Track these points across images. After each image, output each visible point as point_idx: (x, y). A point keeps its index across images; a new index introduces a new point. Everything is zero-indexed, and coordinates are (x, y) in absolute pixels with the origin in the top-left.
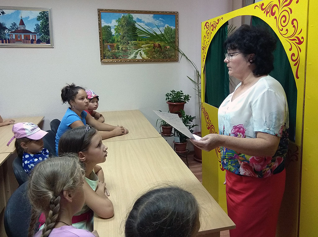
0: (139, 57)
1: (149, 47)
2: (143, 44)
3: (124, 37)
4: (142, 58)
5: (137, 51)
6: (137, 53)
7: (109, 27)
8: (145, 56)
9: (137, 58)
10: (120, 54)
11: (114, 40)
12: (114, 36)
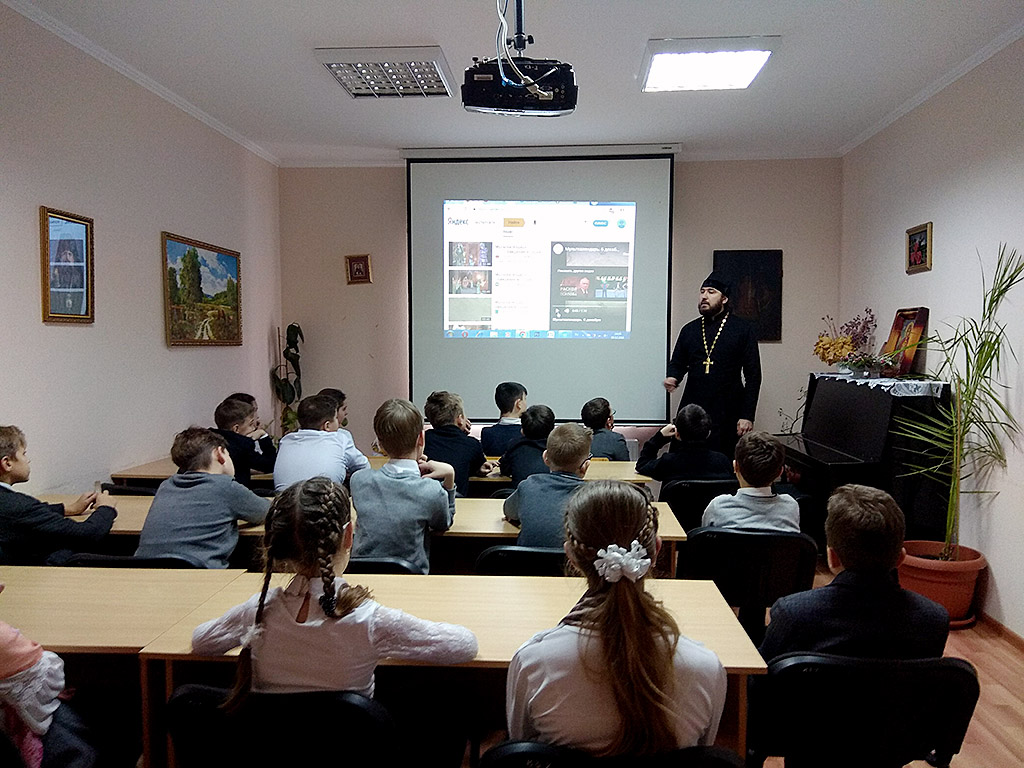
0: (206, 338)
1: (214, 316)
2: (208, 310)
3: (189, 292)
4: (208, 339)
5: (203, 323)
6: (203, 327)
7: (173, 271)
8: (211, 334)
9: (203, 339)
10: (187, 328)
11: (179, 300)
12: (180, 292)
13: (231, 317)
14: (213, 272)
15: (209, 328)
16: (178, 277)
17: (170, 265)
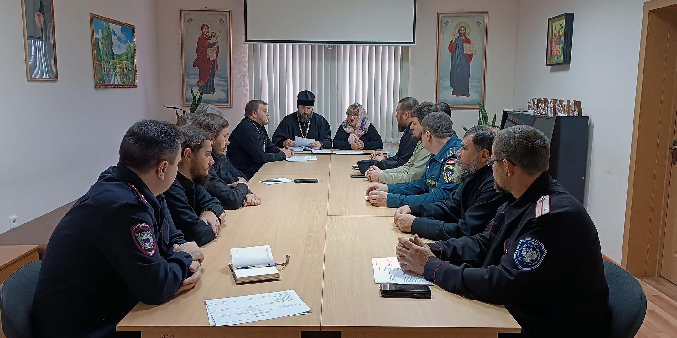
1: (120, 68)
2: (117, 64)
3: (107, 53)
4: (118, 83)
5: (114, 73)
6: (115, 76)
7: (98, 39)
8: (119, 80)
9: (115, 84)
10: (106, 77)
11: (101, 58)
12: (101, 53)
13: (130, 69)
14: (119, 39)
15: (118, 76)
16: (100, 43)
17: (95, 35)
